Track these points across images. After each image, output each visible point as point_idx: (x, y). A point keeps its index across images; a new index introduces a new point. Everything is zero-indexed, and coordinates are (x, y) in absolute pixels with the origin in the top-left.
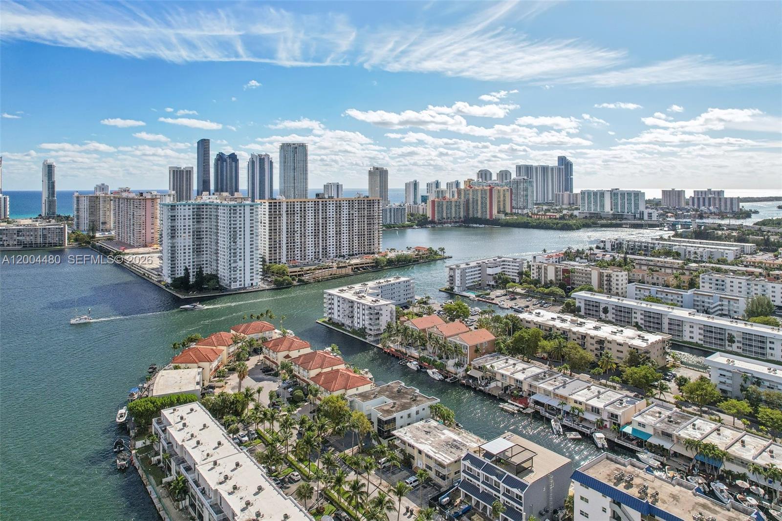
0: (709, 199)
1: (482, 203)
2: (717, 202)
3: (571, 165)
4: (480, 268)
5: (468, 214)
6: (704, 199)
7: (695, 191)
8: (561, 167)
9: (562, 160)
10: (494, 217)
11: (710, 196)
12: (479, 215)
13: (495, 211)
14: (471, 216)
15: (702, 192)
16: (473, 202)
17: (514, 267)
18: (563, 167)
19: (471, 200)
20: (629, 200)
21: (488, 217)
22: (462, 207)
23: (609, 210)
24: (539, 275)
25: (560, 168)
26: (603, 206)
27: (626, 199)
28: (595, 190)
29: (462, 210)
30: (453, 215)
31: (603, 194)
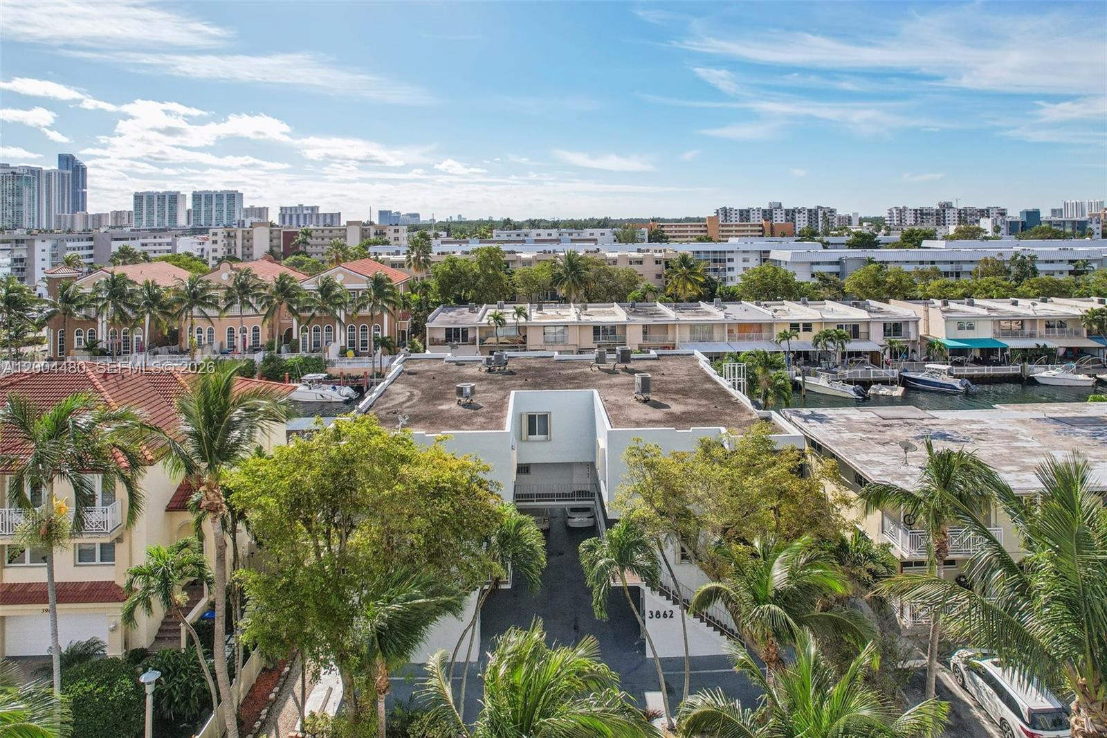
0: (305, 215)
2: (314, 220)
3: (84, 170)
4: (91, 243)
7: (281, 208)
8: (66, 172)
9: (67, 161)
11: (305, 212)
15: (291, 208)
17: (157, 248)
18: (70, 172)
20: (219, 204)
24: (230, 251)
25: (63, 175)
26: (173, 217)
27: (214, 203)
28: (161, 191)
31: (174, 198)
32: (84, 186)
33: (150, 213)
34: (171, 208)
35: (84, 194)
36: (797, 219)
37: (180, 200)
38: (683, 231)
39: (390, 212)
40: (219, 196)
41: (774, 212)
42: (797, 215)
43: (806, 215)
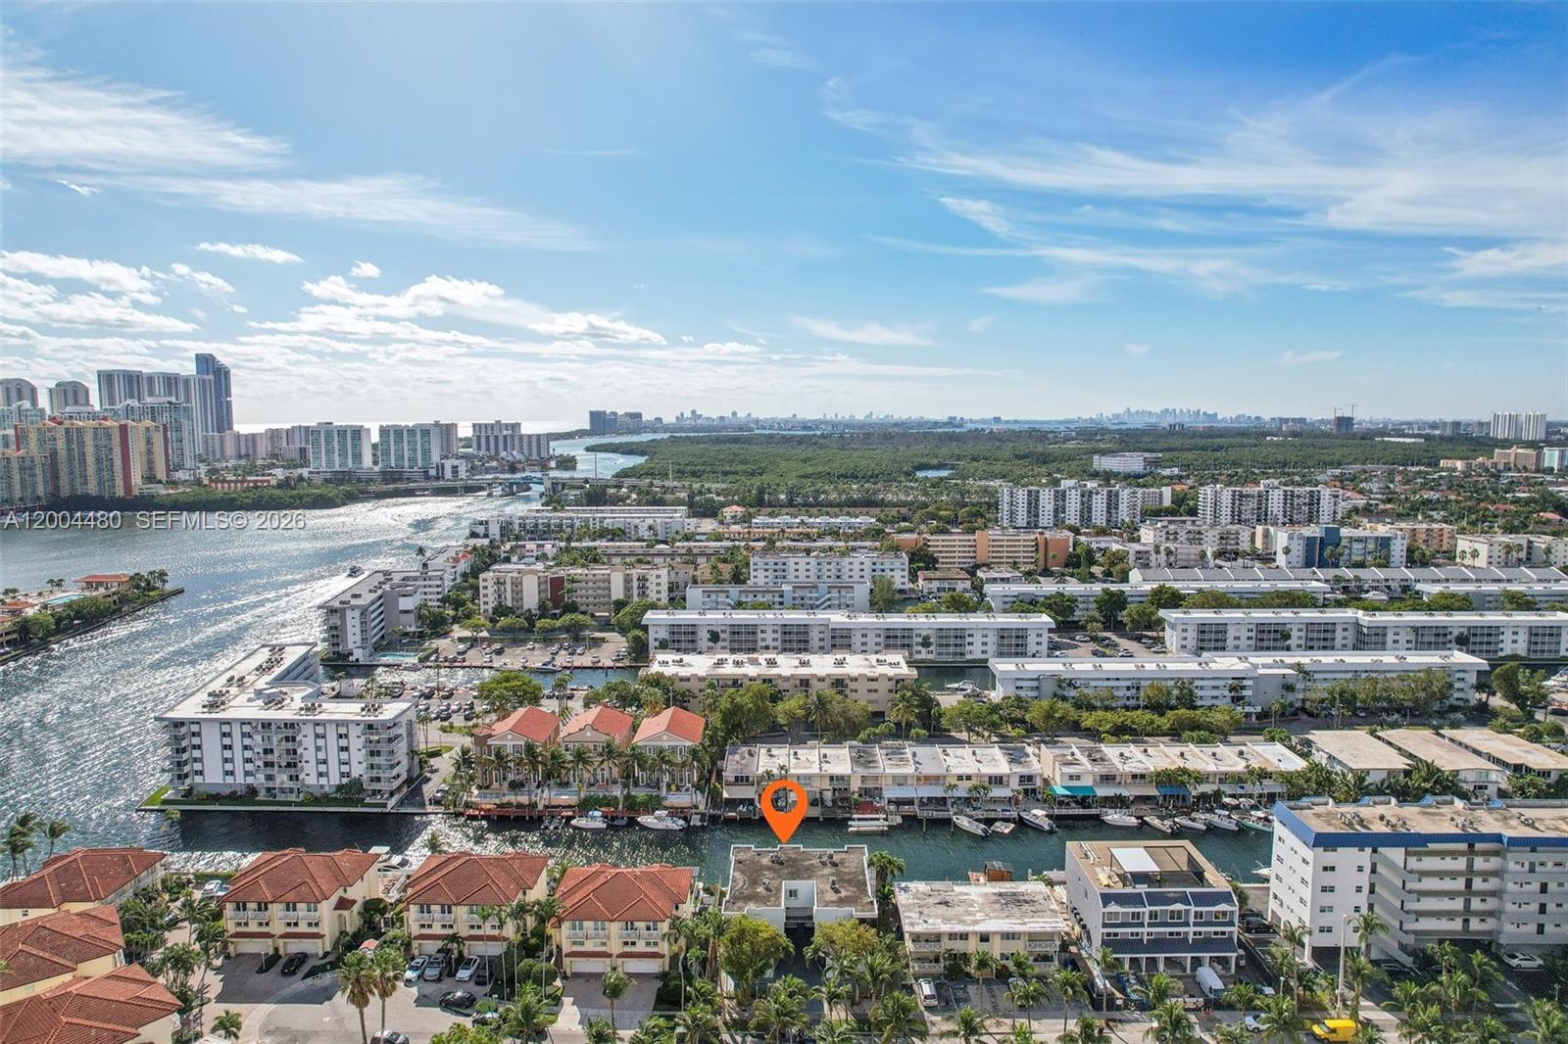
0: (505, 437)
1: (98, 461)
3: (227, 373)
4: (382, 600)
5: (57, 487)
6: (496, 437)
7: (474, 426)
8: (206, 377)
9: (205, 362)
10: (136, 492)
11: (505, 433)
12: (92, 488)
13: (136, 479)
14: (65, 492)
15: (486, 426)
16: (70, 459)
18: (212, 377)
19: (62, 453)
20: (412, 443)
21: (120, 492)
22: (38, 471)
23: (370, 464)
24: (500, 596)
25: (204, 381)
26: (358, 457)
27: (405, 440)
28: (342, 424)
29: (40, 479)
30: (18, 494)
31: (358, 433)
32: (228, 394)
33: (330, 452)
34: (354, 446)
35: (229, 403)
36: (1094, 501)
37: (363, 434)
38: (951, 546)
39: (605, 413)
40: (411, 431)
41: (1068, 493)
42: (1094, 496)
43: (1105, 497)
